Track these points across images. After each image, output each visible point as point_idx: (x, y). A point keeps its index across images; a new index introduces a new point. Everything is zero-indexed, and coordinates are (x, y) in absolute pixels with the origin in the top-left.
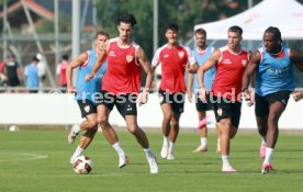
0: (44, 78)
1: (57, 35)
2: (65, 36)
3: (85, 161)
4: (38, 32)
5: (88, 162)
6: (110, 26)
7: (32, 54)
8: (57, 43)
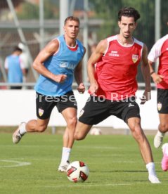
0: (27, 71)
1: (42, 22)
2: (51, 23)
3: (79, 169)
4: (20, 18)
5: (84, 169)
6: (104, 11)
7: (13, 44)
8: (42, 32)
